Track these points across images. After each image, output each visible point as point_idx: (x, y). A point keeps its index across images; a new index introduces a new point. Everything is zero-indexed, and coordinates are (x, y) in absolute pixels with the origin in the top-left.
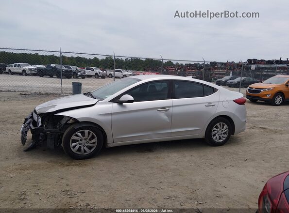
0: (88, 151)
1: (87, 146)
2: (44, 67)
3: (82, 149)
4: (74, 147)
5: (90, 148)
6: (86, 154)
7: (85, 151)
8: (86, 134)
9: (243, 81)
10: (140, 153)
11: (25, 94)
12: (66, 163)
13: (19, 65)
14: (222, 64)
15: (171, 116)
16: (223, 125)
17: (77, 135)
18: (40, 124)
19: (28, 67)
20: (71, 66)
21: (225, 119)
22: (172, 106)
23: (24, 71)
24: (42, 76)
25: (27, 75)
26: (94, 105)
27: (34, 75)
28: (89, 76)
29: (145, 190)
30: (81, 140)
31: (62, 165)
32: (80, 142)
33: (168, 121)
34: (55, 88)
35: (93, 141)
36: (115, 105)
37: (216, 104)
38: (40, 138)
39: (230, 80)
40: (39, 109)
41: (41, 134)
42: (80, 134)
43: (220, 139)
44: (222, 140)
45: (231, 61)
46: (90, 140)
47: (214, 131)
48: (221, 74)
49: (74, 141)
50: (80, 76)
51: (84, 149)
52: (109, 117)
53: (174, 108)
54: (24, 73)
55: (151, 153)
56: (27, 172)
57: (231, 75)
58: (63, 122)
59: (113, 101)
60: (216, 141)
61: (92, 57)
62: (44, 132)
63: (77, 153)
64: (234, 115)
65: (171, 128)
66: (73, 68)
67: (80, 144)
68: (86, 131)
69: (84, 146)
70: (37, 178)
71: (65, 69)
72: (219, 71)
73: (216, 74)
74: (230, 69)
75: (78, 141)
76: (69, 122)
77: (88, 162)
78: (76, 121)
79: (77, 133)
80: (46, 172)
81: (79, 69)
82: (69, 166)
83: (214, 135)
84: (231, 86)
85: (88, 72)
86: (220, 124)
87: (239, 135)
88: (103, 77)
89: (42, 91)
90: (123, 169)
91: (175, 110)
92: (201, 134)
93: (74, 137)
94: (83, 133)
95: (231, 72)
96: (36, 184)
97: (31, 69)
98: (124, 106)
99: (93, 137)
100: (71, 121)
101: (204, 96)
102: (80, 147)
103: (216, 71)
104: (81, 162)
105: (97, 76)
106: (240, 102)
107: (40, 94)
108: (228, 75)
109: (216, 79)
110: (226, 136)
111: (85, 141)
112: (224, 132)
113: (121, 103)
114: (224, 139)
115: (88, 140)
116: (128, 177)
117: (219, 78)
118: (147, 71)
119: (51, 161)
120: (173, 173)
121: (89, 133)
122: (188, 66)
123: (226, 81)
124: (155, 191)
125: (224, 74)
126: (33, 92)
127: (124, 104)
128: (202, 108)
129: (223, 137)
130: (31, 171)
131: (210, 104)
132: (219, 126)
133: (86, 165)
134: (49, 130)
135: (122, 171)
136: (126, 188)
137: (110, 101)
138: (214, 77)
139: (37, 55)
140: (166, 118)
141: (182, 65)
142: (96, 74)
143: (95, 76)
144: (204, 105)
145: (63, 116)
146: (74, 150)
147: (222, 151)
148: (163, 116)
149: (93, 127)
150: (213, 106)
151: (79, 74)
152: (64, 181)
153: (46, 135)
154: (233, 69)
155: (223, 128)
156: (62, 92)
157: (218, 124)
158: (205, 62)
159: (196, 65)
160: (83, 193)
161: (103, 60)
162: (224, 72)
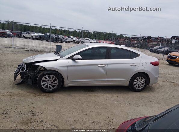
0: (52, 88)
1: (52, 85)
2: (43, 35)
3: (49, 86)
4: (44, 85)
5: (53, 86)
6: (50, 89)
7: (50, 88)
8: (51, 78)
9: (168, 50)
10: (85, 92)
11: (28, 51)
12: (38, 94)
13: (29, 33)
14: (155, 38)
15: (106, 70)
16: (142, 79)
17: (45, 78)
18: (25, 69)
19: (34, 35)
20: (59, 35)
21: (143, 75)
22: (108, 64)
23: (32, 36)
24: (42, 40)
25: (33, 39)
26: (58, 60)
27: (38, 39)
28: (69, 42)
29: (80, 116)
30: (48, 81)
31: (35, 95)
32: (48, 82)
33: (104, 73)
34: (47, 48)
35: (55, 82)
36: (71, 61)
37: (138, 64)
38: (25, 78)
39: (159, 49)
40: (25, 60)
41: (25, 75)
42: (47, 77)
43: (139, 87)
44: (140, 88)
45: (161, 37)
46: (54, 81)
47: (135, 82)
48: (153, 45)
49: (44, 81)
50: (64, 41)
51: (50, 87)
52: (66, 68)
53: (108, 65)
54: (31, 38)
55: (92, 93)
56: (14, 97)
57: (160, 45)
58: (38, 69)
59: (69, 58)
60: (136, 88)
61: (73, 30)
62: (27, 74)
63: (45, 88)
64: (150, 72)
65: (106, 78)
66: (60, 36)
67: (47, 83)
68: (51, 76)
69: (50, 84)
70: (18, 101)
71: (55, 36)
72: (153, 43)
73: (151, 44)
74: (160, 42)
75: (46, 81)
76: (41, 69)
77: (51, 95)
78: (45, 69)
79: (45, 76)
80: (24, 98)
81: (63, 37)
82: (39, 96)
83: (135, 85)
84: (159, 52)
85: (69, 39)
86: (140, 78)
87: (154, 86)
88: (78, 43)
89: (39, 49)
90: (71, 101)
91: (109, 67)
92: (126, 83)
93: (44, 79)
94: (49, 77)
95: (161, 44)
96: (16, 105)
97: (35, 36)
98: (76, 62)
99: (55, 80)
100: (42, 69)
101: (130, 58)
102: (47, 85)
103: (151, 43)
104: (47, 94)
105: (74, 42)
106: (155, 64)
107: (37, 51)
108: (158, 46)
109: (150, 48)
110: (143, 85)
111: (51, 82)
112: (142, 83)
113: (74, 60)
114: (142, 87)
115: (52, 81)
116: (73, 107)
117: (152, 47)
118: (106, 40)
119: (30, 92)
120: (102, 107)
121: (53, 77)
122: (132, 39)
123: (156, 50)
124: (87, 117)
125: (156, 45)
126: (33, 50)
127: (76, 60)
128: (128, 66)
129: (141, 86)
130: (16, 97)
131: (133, 64)
132: (139, 79)
133: (49, 96)
134: (30, 73)
135: (70, 102)
136: (68, 113)
137: (67, 58)
138: (149, 46)
139: (41, 27)
140: (103, 71)
141: (129, 38)
142: (74, 40)
143: (73, 42)
144: (129, 64)
145: (38, 66)
146: (44, 87)
147: (139, 95)
148: (101, 69)
149: (55, 73)
150: (135, 65)
151: (64, 40)
152: (33, 105)
153: (28, 76)
154: (162, 42)
155: (141, 80)
156: (50, 51)
157: (138, 78)
158: (141, 36)
159: (138, 38)
160: (42, 113)
161: (79, 32)
162: (156, 44)
